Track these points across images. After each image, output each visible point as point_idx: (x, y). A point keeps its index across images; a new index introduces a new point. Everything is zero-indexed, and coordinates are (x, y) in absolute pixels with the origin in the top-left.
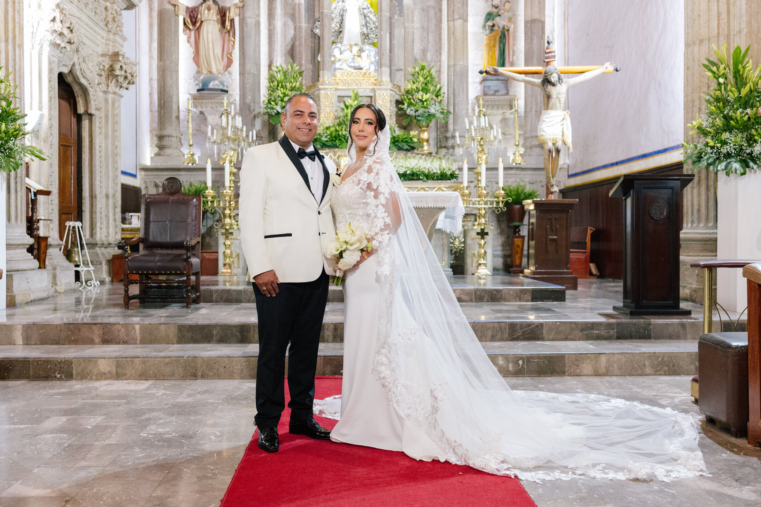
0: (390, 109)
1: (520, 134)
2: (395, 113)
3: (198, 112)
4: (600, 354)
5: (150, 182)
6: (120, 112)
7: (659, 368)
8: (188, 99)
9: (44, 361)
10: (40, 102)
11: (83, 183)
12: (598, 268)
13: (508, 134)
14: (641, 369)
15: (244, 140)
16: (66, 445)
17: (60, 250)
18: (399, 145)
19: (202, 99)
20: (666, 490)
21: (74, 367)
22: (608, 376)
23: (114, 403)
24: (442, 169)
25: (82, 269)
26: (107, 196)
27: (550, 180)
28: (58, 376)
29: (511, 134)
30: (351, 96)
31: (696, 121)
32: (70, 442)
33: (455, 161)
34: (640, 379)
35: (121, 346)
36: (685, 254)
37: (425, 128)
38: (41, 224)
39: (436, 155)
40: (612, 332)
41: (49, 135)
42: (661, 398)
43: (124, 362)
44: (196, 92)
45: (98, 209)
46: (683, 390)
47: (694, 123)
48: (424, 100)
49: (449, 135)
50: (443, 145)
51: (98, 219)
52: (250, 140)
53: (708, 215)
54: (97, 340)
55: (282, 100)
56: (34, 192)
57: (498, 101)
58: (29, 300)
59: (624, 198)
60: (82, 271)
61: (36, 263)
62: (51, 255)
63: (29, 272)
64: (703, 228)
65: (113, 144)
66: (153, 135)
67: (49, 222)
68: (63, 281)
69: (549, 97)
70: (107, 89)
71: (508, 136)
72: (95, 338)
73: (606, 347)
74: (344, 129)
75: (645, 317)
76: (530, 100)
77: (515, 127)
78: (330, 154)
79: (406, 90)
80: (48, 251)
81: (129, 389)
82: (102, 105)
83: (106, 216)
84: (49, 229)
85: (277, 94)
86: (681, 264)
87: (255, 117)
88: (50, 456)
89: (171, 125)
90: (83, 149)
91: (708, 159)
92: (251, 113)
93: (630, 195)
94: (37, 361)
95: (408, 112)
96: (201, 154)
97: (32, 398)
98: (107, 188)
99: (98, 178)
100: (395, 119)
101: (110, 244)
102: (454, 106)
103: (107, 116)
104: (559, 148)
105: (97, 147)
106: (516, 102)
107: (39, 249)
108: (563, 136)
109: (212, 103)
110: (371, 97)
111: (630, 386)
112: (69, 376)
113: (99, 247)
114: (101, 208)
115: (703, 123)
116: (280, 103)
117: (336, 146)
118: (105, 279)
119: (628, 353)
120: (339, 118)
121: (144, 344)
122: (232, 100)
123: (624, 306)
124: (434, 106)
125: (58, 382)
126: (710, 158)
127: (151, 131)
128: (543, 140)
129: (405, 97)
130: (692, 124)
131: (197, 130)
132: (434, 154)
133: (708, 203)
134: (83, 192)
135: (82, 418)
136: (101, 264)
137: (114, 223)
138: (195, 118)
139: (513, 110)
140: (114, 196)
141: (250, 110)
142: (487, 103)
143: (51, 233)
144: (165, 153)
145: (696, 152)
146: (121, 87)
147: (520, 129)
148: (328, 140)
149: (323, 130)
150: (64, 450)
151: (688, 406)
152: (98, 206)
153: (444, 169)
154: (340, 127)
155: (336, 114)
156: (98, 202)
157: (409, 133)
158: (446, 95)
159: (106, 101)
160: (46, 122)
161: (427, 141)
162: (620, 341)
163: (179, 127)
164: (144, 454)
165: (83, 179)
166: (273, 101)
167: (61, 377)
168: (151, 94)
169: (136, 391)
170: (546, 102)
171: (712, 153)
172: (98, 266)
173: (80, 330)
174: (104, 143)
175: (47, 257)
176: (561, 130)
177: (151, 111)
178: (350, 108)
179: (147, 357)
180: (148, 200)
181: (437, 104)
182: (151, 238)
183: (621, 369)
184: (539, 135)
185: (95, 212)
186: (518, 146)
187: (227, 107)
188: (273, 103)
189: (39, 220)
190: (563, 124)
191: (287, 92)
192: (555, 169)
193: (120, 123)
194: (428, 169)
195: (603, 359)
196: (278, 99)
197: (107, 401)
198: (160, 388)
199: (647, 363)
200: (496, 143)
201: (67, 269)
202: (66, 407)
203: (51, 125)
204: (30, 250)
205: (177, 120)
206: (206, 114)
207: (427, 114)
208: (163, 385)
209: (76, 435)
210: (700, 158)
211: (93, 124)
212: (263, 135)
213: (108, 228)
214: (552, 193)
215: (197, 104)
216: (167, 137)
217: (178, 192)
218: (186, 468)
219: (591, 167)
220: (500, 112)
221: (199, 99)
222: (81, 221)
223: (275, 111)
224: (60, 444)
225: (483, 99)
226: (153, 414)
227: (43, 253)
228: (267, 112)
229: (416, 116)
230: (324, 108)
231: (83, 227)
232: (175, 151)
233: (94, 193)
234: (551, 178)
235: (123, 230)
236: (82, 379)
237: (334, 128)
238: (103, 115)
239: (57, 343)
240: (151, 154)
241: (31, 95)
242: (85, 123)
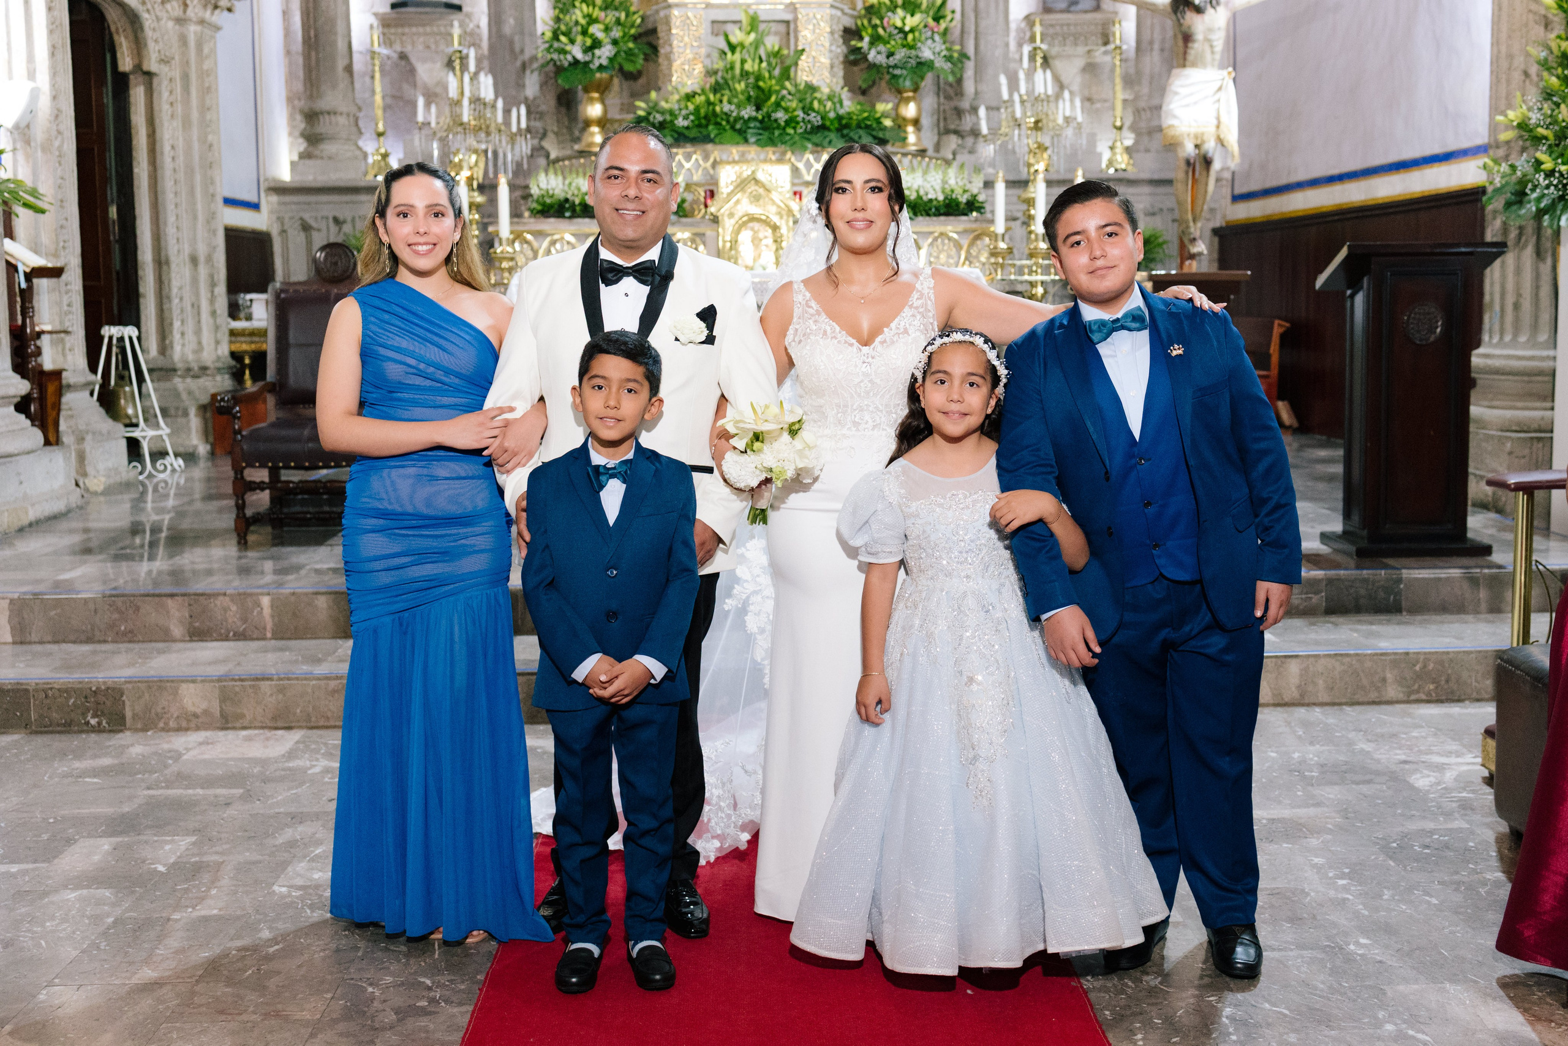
0: (831, 51)
1: (1125, 101)
2: (841, 59)
3: (395, 56)
4: (1286, 657)
5: (291, 218)
6: (216, 64)
7: (1416, 687)
8: (371, 27)
9: (59, 690)
10: (31, 58)
11: (138, 232)
12: (1295, 409)
13: (1099, 101)
14: (1378, 689)
15: (500, 131)
16: (110, 920)
17: (92, 394)
18: (852, 134)
19: (402, 26)
20: (1411, 1032)
21: (127, 703)
22: (1303, 705)
23: (216, 796)
24: (948, 191)
25: (143, 434)
26: (194, 260)
27: (1188, 227)
28: (93, 722)
29: (1105, 101)
30: (740, 22)
31: (1514, 110)
32: (118, 911)
33: (978, 169)
34: (1373, 714)
35: (231, 644)
36: (1486, 403)
37: (911, 94)
38: (45, 342)
39: (935, 155)
40: (1315, 599)
41: (54, 133)
42: (1416, 771)
43: (237, 689)
44: (387, 9)
45: (175, 291)
46: (1464, 746)
47: (1511, 114)
48: (907, 28)
49: (965, 104)
50: (952, 127)
51: (176, 312)
52: (514, 129)
53: (1536, 318)
54: (177, 631)
55: (584, 33)
56: (25, 273)
57: (1076, 25)
58: (26, 522)
59: (1349, 292)
60: (144, 438)
61: (38, 435)
62: (70, 409)
63: (23, 459)
64: (1524, 346)
65: (203, 140)
66: (294, 107)
67: (63, 335)
68: (101, 466)
69: (1188, 38)
70: (185, 12)
71: (1098, 105)
72: (172, 627)
73: (1302, 637)
74: (725, 99)
75: (1391, 561)
76: (1149, 22)
77: (1114, 85)
78: (694, 157)
79: (867, 4)
80: (64, 400)
81: (251, 755)
82: (175, 51)
83: (193, 305)
84: (63, 349)
85: (574, 17)
86: (1472, 428)
87: (524, 67)
88: (75, 953)
89: (334, 87)
90: (134, 154)
91: (1539, 200)
92: (516, 59)
93: (1361, 288)
94: (44, 691)
95: (871, 56)
96: (405, 153)
97: (35, 786)
98: (193, 241)
99: (171, 219)
100: (841, 73)
101: (204, 369)
102: (976, 39)
103: (186, 77)
104: (1210, 155)
105: (167, 148)
106: (1117, 29)
107: (42, 399)
108: (1218, 127)
109: (426, 34)
110: (787, 22)
111: (1352, 735)
112: (116, 722)
113: (180, 376)
114: (180, 288)
115: (1530, 114)
116: (579, 38)
117: (707, 139)
118: (196, 447)
119: (1347, 655)
120: (716, 72)
121: (282, 639)
122: (471, 26)
123: (1345, 532)
124: (930, 42)
125: (93, 737)
126: (1543, 196)
127: (290, 100)
128: (1173, 137)
129: (866, 22)
130: (1506, 116)
131: (394, 97)
132: (930, 152)
133: (1537, 288)
134: (139, 253)
135: (146, 842)
136: (186, 414)
137: (211, 321)
138: (387, 68)
139: (1111, 46)
140: (209, 259)
141: (512, 51)
142: (1051, 31)
143: (70, 357)
144: (322, 151)
145: (1514, 179)
146: (216, 7)
147: (1124, 88)
148: (691, 125)
149: (679, 101)
150: (105, 934)
151: (1473, 792)
152: (175, 284)
153: (952, 191)
154: (718, 96)
155: (708, 62)
156: (173, 275)
157: (873, 106)
158: (958, 16)
159: (183, 40)
160: (44, 104)
161: (916, 122)
162: (1334, 619)
163: (353, 89)
164: (281, 946)
165: (138, 222)
166: (564, 34)
167: (99, 724)
168: (286, 14)
169: (264, 762)
170: (1182, 50)
171: (1548, 187)
172: (179, 420)
173: (138, 609)
174: (181, 139)
175: (63, 414)
176: (1215, 114)
177: (288, 53)
178: (738, 49)
179: (289, 679)
180: (283, 296)
181: (937, 37)
182: (292, 381)
183: (1332, 688)
184: (1164, 126)
185: (169, 298)
186: (1120, 128)
187: (460, 44)
188: (563, 38)
189: (39, 335)
190: (1219, 101)
191: (597, 13)
192: (1200, 202)
193: (217, 90)
194: (917, 192)
195: (1294, 668)
196: (574, 30)
197: (200, 791)
198: (317, 751)
199: (1389, 676)
200: (1069, 132)
201: (109, 437)
202: (109, 810)
203: (58, 110)
204: (22, 406)
205: (346, 75)
206: (413, 60)
207: (913, 62)
208: (326, 744)
209: (133, 892)
210: (1520, 196)
211: (155, 95)
212: (543, 108)
213: (198, 332)
214: (1192, 257)
215: (393, 37)
216: (327, 117)
217: (349, 277)
218: (371, 984)
219: (1283, 181)
220: (1081, 50)
221: (396, 26)
222: (138, 325)
223: (569, 58)
224: (96, 919)
225: (1041, 21)
226: (300, 828)
227: (53, 408)
228: (552, 59)
229: (889, 67)
230: (681, 50)
231: (143, 336)
232: (346, 147)
233: (163, 254)
234: (1191, 224)
235: (233, 333)
236: (145, 729)
237: (703, 98)
238: (177, 74)
239: (89, 640)
240: (290, 151)
241: (9, 44)
242: (137, 94)
